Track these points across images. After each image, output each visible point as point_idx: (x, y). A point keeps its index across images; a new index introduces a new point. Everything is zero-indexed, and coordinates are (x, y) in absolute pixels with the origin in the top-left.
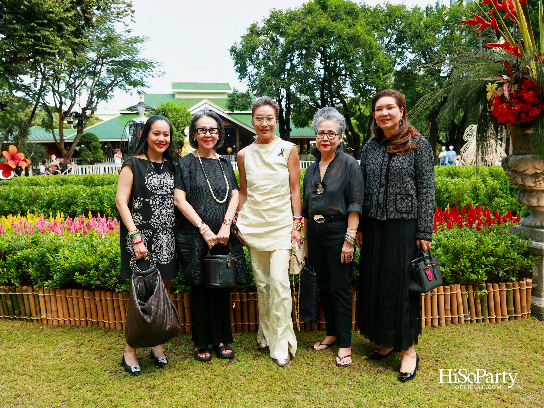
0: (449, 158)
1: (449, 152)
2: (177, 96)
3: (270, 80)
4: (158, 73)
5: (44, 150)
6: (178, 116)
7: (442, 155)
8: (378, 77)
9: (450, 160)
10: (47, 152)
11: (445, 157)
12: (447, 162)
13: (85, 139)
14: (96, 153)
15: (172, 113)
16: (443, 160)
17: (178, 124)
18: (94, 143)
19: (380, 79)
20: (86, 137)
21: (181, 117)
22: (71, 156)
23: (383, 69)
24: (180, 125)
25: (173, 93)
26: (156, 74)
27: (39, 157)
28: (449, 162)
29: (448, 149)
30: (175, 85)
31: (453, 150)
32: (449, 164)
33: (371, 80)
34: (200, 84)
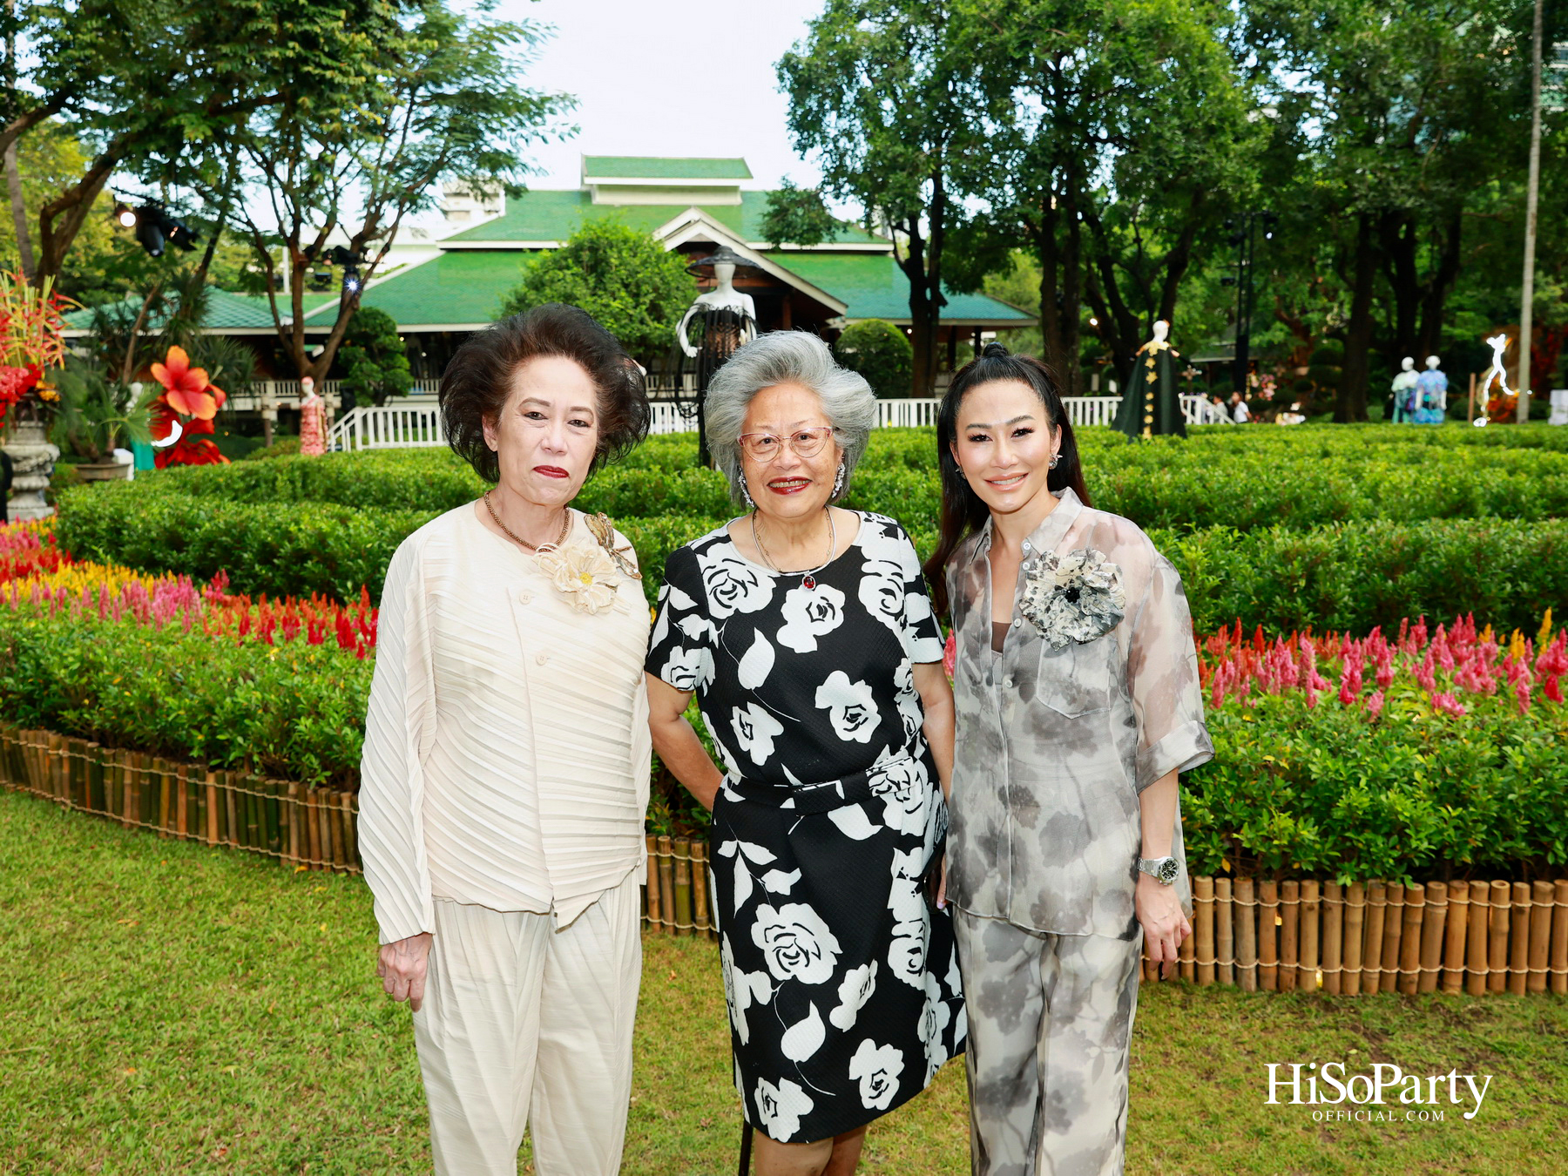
0: (1426, 394)
1: (1425, 374)
2: (599, 199)
3: (901, 155)
4: (559, 129)
5: (247, 357)
6: (637, 261)
7: (1401, 382)
8: (1221, 148)
9: (1428, 399)
10: (256, 364)
11: (1410, 390)
12: (1418, 404)
13: (360, 325)
14: (390, 367)
15: (620, 252)
16: (1405, 397)
17: (638, 286)
18: (385, 340)
19: (1227, 155)
20: (363, 321)
21: (644, 263)
22: (323, 374)
23: (1234, 124)
24: (644, 288)
25: (585, 189)
26: (553, 131)
27: (236, 379)
28: (1426, 405)
29: (1420, 367)
30: (593, 165)
31: (1439, 368)
32: (1425, 411)
33: (1201, 157)
34: (664, 161)
